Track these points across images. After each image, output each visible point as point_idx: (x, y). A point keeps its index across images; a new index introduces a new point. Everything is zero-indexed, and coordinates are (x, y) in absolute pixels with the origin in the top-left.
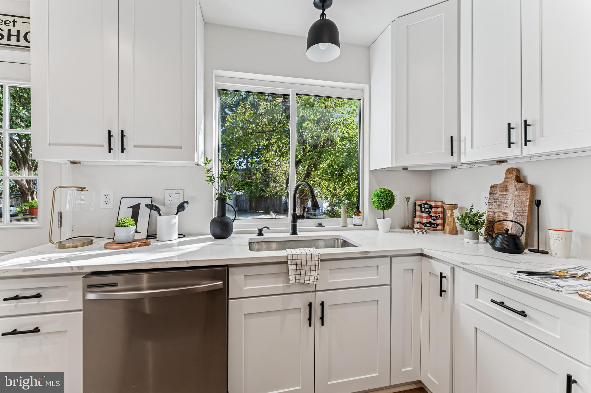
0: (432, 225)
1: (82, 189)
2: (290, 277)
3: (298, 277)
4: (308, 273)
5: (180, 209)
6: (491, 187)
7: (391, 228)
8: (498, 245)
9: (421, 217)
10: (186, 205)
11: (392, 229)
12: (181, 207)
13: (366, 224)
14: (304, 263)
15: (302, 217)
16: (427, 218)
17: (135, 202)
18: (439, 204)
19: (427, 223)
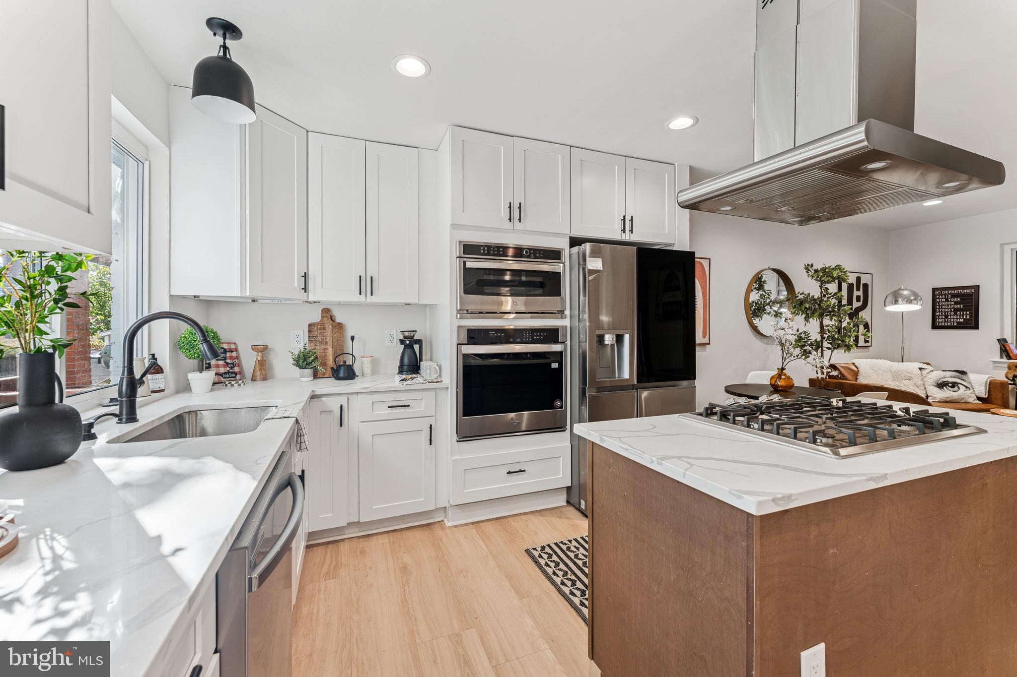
0: (231, 375)
6: (309, 325)
9: (218, 366)
16: (224, 366)
18: (233, 347)
19: (225, 373)
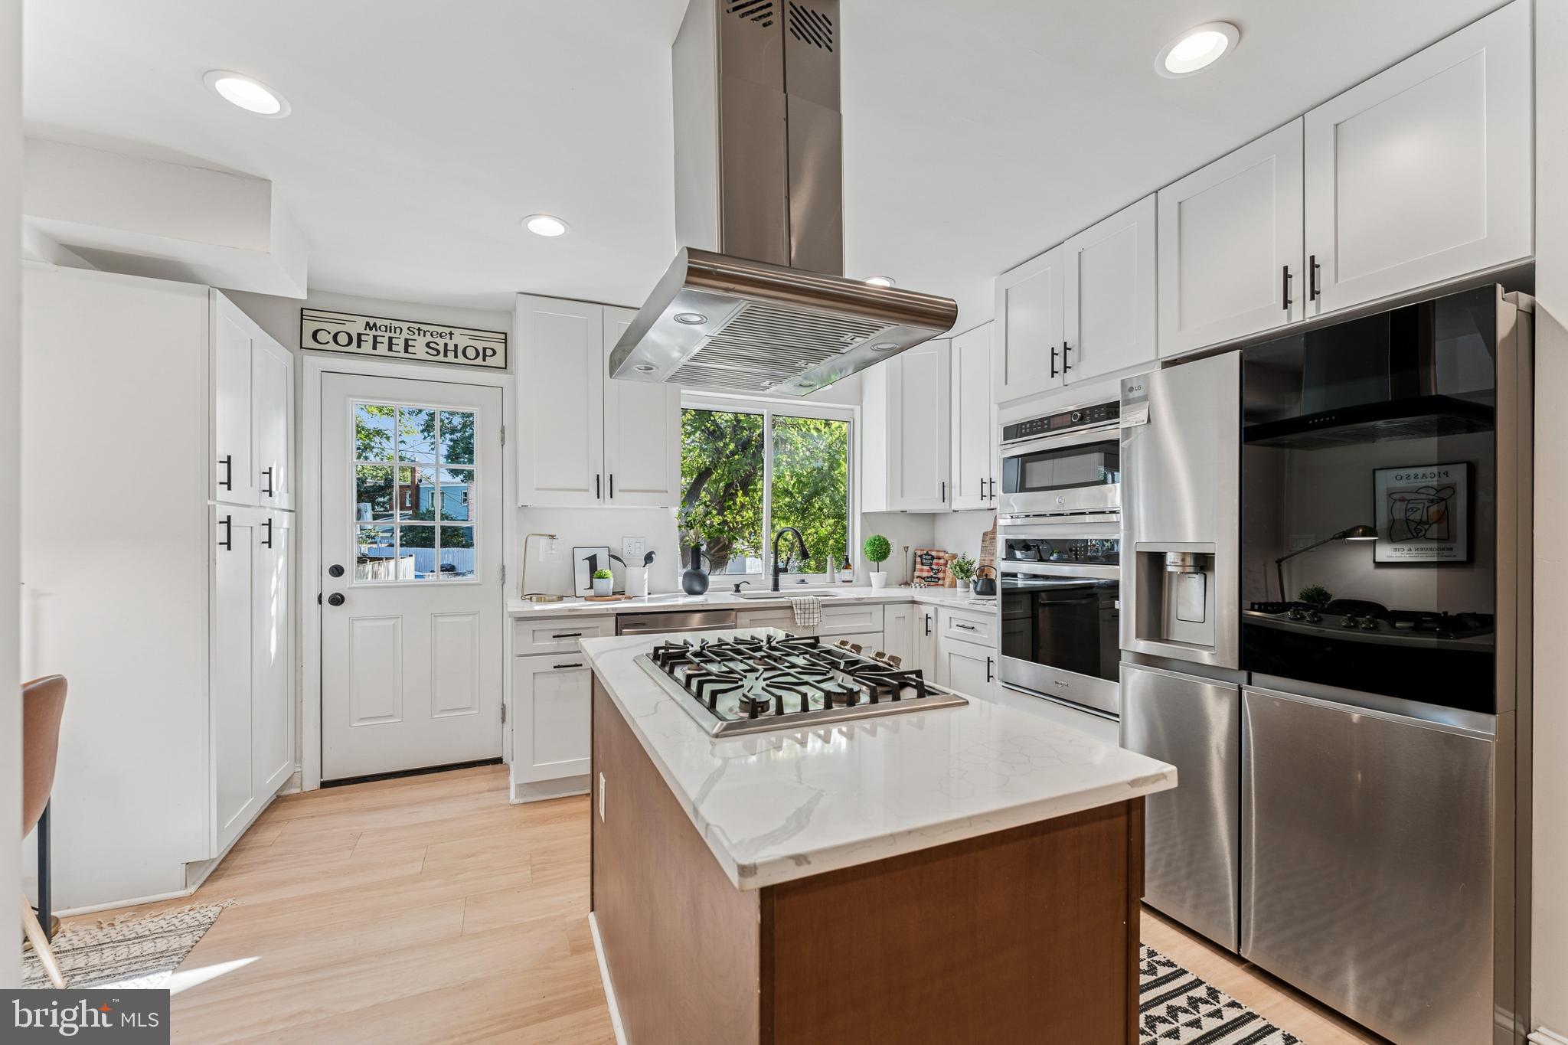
0: (933, 579)
1: (552, 537)
2: (797, 620)
3: (802, 621)
4: (811, 615)
5: (648, 561)
6: (984, 534)
7: (885, 585)
8: (978, 589)
9: (922, 570)
10: (653, 555)
11: (887, 585)
12: (649, 558)
13: (858, 580)
14: (807, 606)
15: (785, 570)
16: (928, 571)
17: (590, 553)
18: (941, 554)
19: (928, 577)
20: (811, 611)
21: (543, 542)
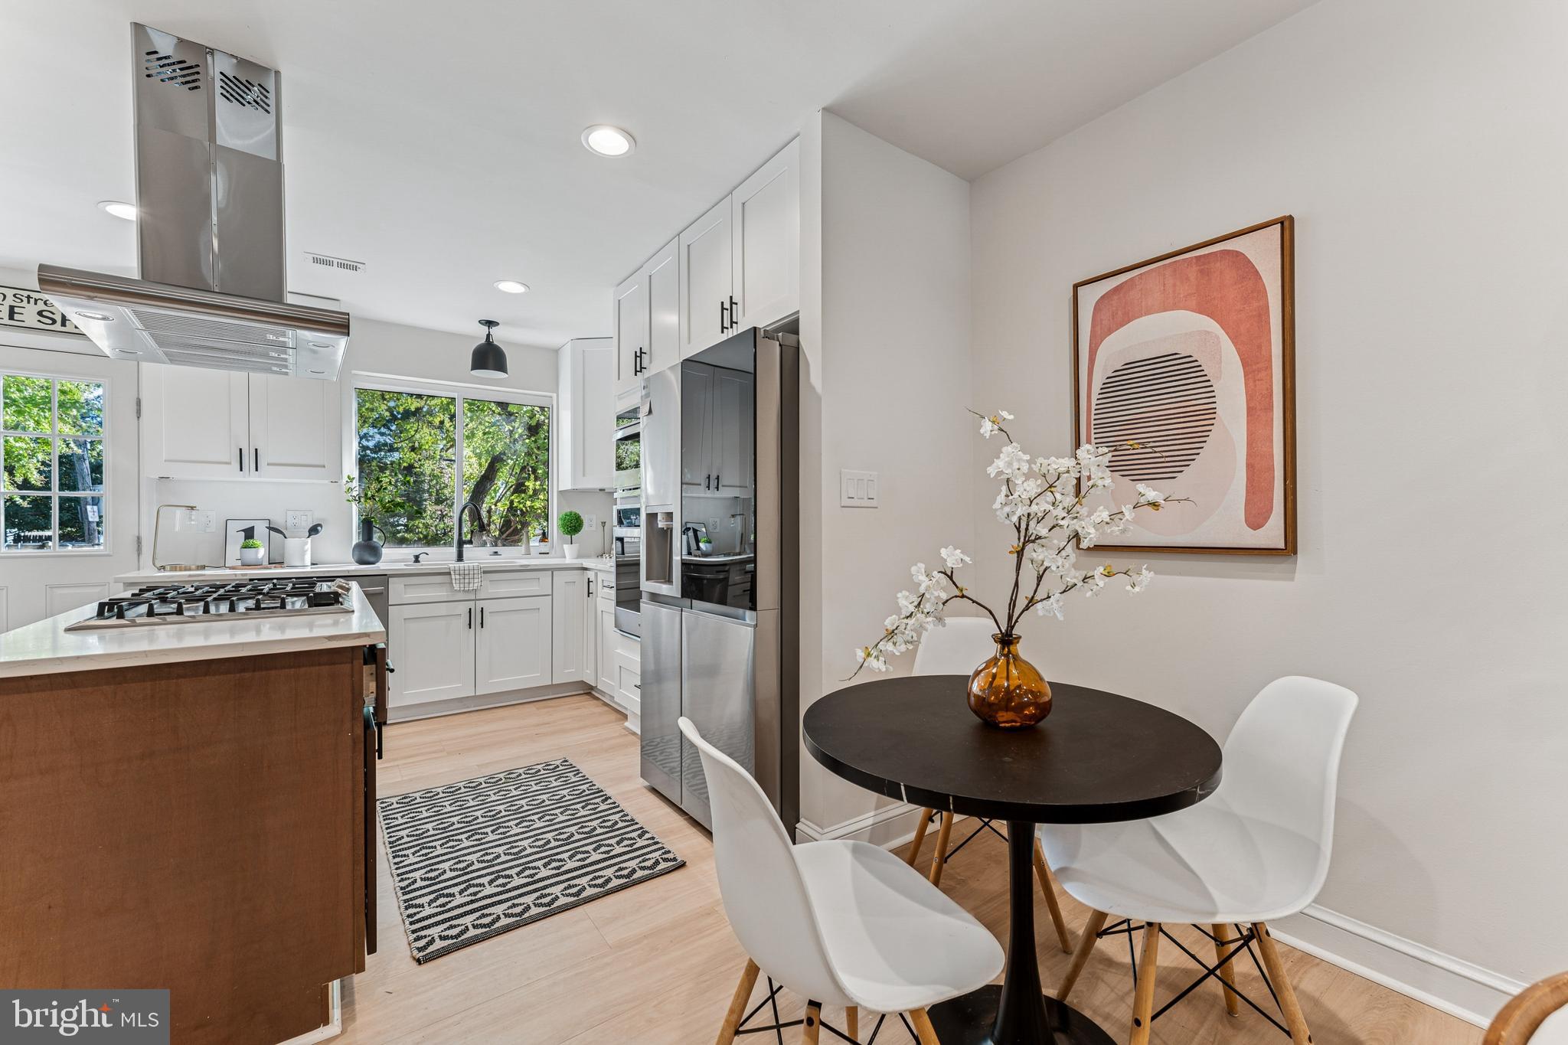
1: (192, 508)
2: (454, 585)
3: (462, 585)
4: (471, 581)
5: (313, 533)
7: (577, 555)
10: (319, 528)
11: (580, 556)
12: (314, 530)
13: (553, 551)
17: (247, 525)
20: (471, 576)
21: (179, 513)
